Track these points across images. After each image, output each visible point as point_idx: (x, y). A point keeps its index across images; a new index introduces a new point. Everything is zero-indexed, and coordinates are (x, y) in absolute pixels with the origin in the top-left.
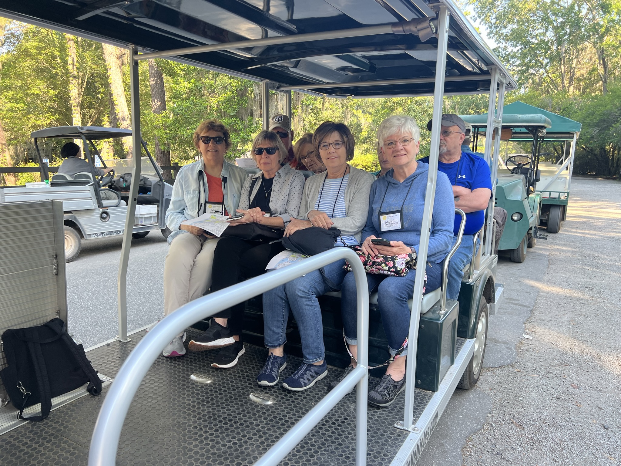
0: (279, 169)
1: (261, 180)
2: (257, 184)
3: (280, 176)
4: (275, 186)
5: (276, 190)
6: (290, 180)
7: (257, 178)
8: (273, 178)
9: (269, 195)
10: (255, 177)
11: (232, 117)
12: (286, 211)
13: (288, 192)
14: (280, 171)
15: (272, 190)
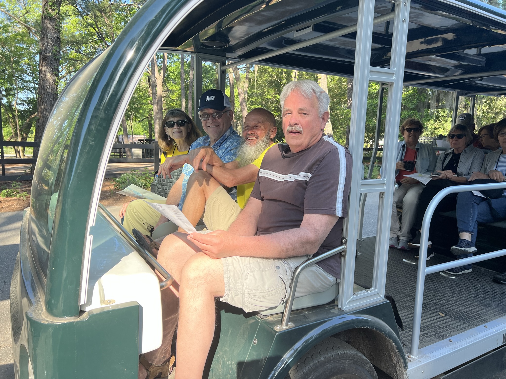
0: (465, 148)
1: (452, 155)
2: (449, 157)
3: (465, 152)
4: (462, 158)
5: (462, 161)
6: (473, 155)
7: (449, 153)
8: (460, 154)
9: (457, 164)
10: (448, 152)
11: (411, 110)
12: (469, 174)
13: (471, 162)
14: (466, 149)
15: (460, 161)
